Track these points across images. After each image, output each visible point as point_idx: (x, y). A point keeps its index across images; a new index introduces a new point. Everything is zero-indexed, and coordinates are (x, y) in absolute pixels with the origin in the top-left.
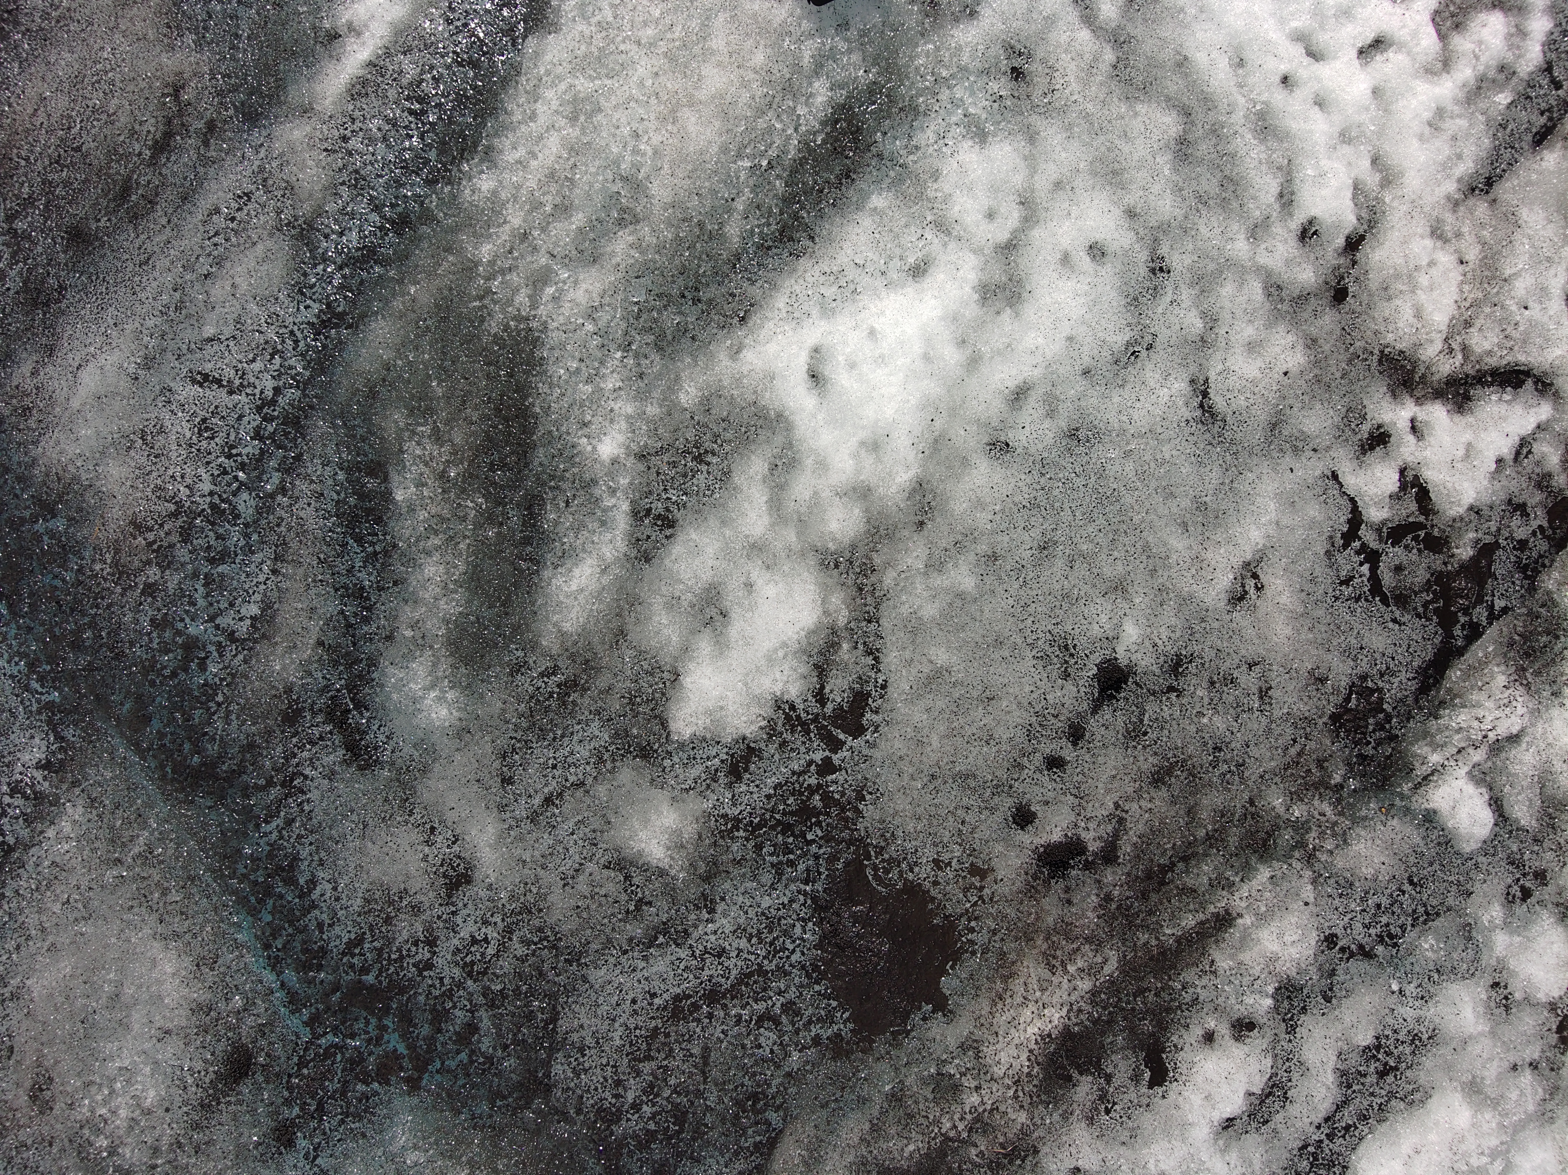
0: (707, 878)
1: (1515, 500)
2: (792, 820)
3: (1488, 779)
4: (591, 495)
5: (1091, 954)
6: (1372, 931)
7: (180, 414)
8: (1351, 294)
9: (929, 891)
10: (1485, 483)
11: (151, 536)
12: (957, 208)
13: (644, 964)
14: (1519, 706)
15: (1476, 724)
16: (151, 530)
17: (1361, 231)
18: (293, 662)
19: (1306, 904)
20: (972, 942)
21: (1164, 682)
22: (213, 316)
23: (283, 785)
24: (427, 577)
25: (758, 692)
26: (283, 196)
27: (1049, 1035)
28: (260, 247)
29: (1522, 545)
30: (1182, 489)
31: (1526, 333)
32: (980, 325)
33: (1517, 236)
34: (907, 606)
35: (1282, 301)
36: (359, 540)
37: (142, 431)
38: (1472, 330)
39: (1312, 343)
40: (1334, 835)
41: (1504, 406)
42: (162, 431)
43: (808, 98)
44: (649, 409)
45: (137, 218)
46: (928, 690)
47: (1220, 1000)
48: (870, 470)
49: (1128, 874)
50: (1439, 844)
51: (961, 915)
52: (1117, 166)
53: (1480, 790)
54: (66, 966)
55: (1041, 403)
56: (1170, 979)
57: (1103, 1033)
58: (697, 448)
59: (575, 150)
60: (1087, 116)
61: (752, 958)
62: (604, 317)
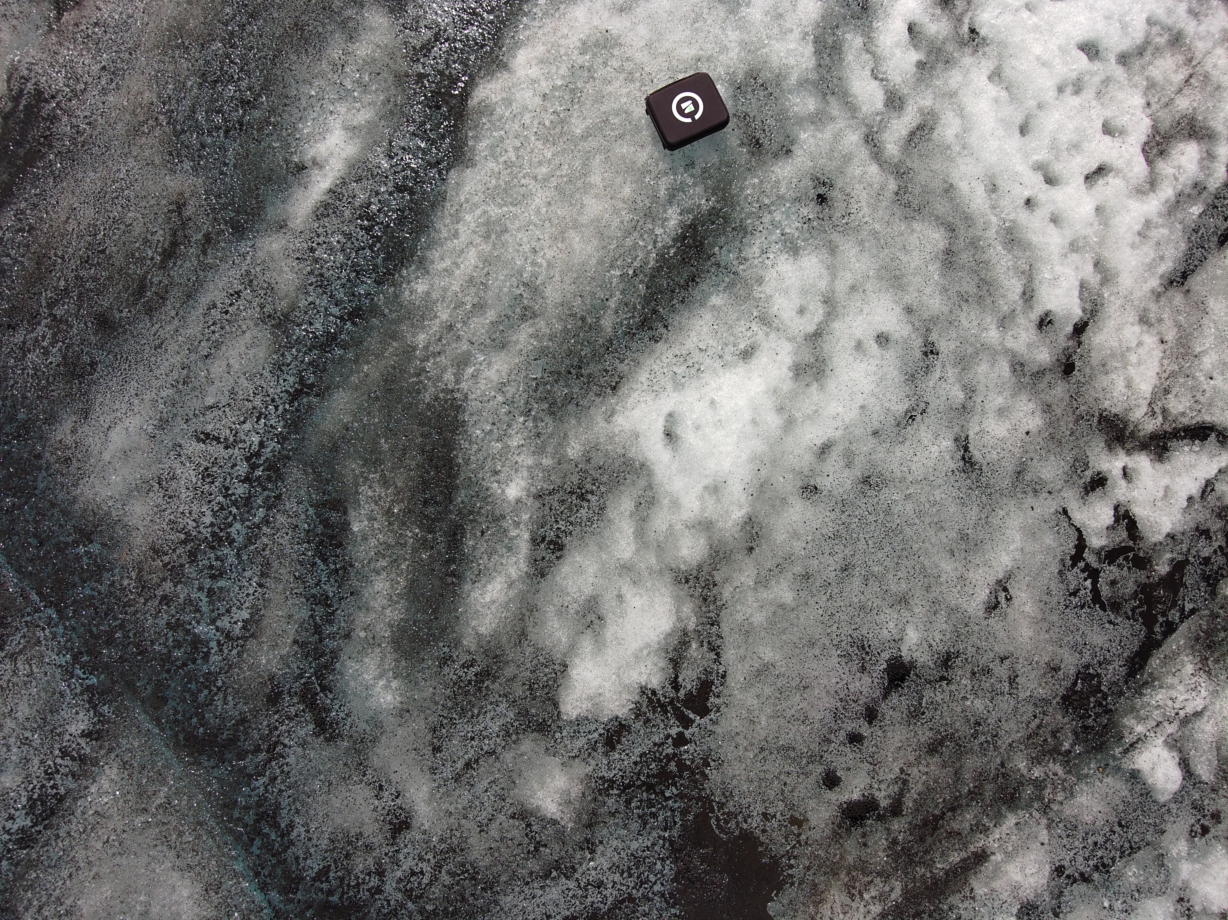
0: (590, 826)
1: (1202, 528)
3: (1179, 745)
4: (501, 526)
7: (188, 465)
8: (1077, 368)
9: (758, 838)
10: (1179, 516)
11: (166, 559)
13: (541, 892)
14: (1203, 691)
15: (1170, 703)
16: (166, 555)
17: (1085, 319)
18: (275, 657)
19: (1042, 844)
20: (792, 876)
22: (212, 389)
23: (267, 752)
24: (376, 591)
25: (627, 682)
26: (265, 294)
28: (248, 335)
30: (949, 524)
31: (1212, 399)
33: (1205, 321)
34: (741, 614)
35: (1024, 375)
36: (325, 561)
37: (159, 478)
38: (1169, 396)
39: (1047, 408)
40: (1064, 789)
41: (1194, 456)
42: (173, 478)
43: (663, 223)
44: (544, 461)
45: (152, 311)
48: (711, 511)
50: (1141, 795)
51: (783, 856)
52: (898, 272)
54: (107, 890)
55: (841, 457)
58: (580, 488)
59: (487, 261)
60: (875, 234)
61: (624, 888)
62: (510, 390)
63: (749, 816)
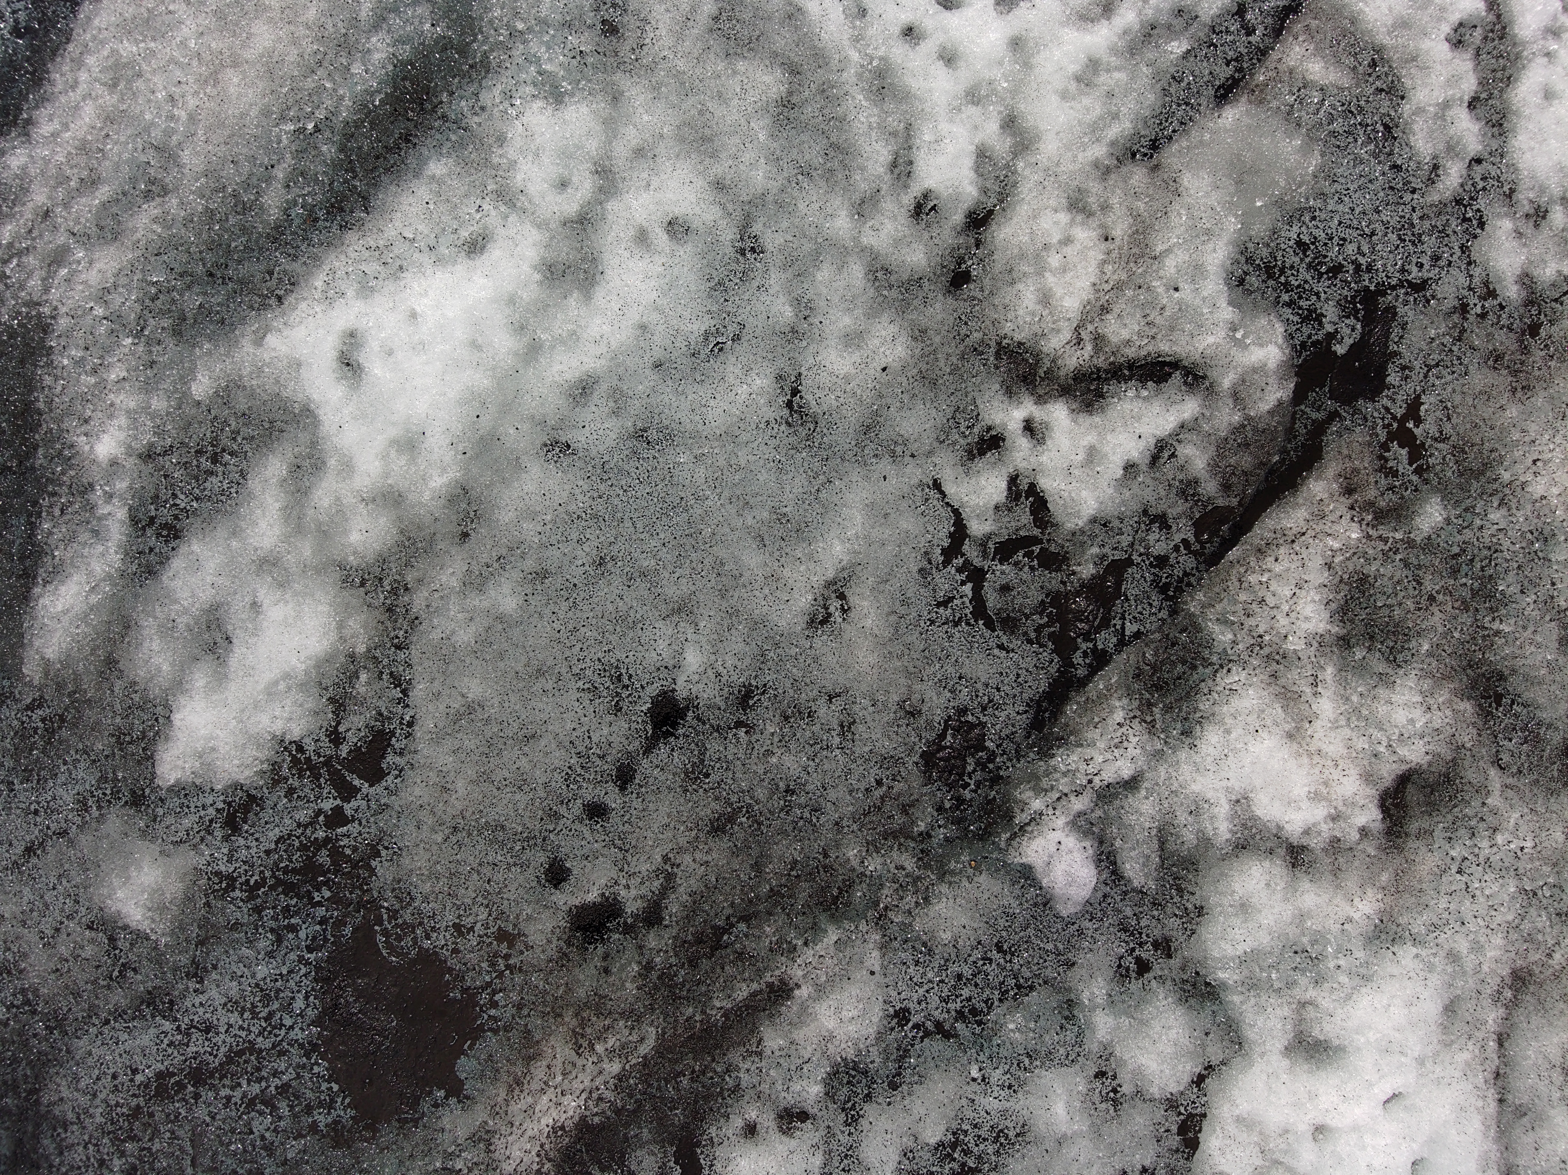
5: (626, 1032)
10: (1111, 491)
12: (519, 177)
14: (1131, 747)
27: (562, 1128)
29: (1162, 561)
32: (542, 309)
38: (1109, 316)
47: (765, 1087)
52: (707, 132)
56: (713, 1060)
57: (627, 1125)
63: (433, 929)
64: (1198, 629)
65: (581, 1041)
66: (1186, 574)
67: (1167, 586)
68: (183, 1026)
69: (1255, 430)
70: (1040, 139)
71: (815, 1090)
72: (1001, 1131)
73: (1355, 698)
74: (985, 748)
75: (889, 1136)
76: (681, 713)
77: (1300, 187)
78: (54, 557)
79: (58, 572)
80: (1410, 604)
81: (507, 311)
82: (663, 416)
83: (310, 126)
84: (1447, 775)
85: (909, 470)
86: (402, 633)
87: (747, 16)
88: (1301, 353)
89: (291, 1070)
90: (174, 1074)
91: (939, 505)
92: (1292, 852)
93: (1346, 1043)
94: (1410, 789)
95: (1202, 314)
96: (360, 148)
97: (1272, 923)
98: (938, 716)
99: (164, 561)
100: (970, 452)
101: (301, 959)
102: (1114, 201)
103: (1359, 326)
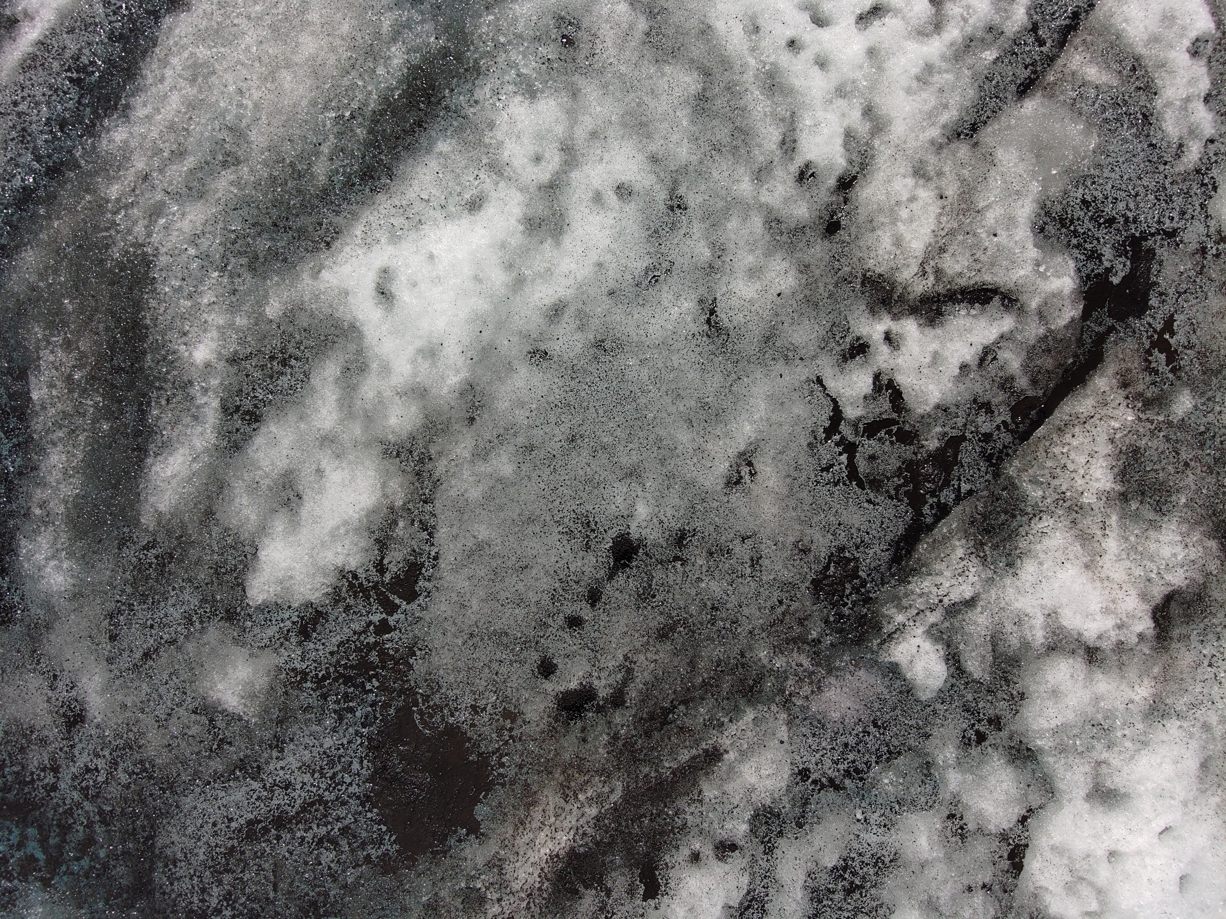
0: (279, 722)
1: (980, 400)
2: (353, 673)
3: (945, 637)
4: (188, 394)
5: (600, 785)
6: (841, 767)
8: (842, 227)
9: (466, 733)
10: (950, 385)
13: (223, 794)
14: (971, 575)
15: (934, 590)
17: (853, 173)
19: (782, 742)
20: (502, 775)
21: (670, 553)
24: (52, 465)
25: (322, 564)
29: (987, 437)
30: (687, 391)
31: (994, 257)
33: (992, 174)
34: (456, 489)
35: (781, 233)
38: (945, 255)
39: (804, 268)
40: (811, 683)
41: (971, 320)
43: (385, 62)
44: (238, 320)
46: (471, 560)
48: (425, 374)
49: (635, 716)
50: (901, 692)
51: (493, 754)
52: (643, 119)
53: (936, 647)
55: (574, 319)
56: (666, 806)
58: (283, 353)
59: (192, 105)
60: (621, 77)
61: (314, 790)
62: (205, 243)
64: (1015, 487)
65: (567, 792)
66: (1005, 447)
67: (991, 456)
68: (268, 785)
69: (1055, 339)
70: (891, 124)
71: (744, 828)
72: (879, 858)
73: (1132, 538)
74: (859, 577)
75: (798, 862)
76: (635, 551)
77: (1083, 160)
78: (163, 436)
79: (166, 446)
80: (1171, 469)
81: (500, 254)
82: (616, 331)
83: (347, 114)
84: (1199, 595)
85: (798, 370)
86: (427, 491)
87: (671, 32)
88: (1087, 282)
89: (350, 816)
90: (261, 821)
91: (821, 395)
92: (1089, 652)
93: (1130, 791)
94: (1173, 604)
95: (1015, 254)
96: (384, 131)
97: (1076, 705)
98: (824, 554)
99: (247, 438)
100: (844, 356)
101: (357, 733)
102: (946, 169)
103: (1128, 263)
